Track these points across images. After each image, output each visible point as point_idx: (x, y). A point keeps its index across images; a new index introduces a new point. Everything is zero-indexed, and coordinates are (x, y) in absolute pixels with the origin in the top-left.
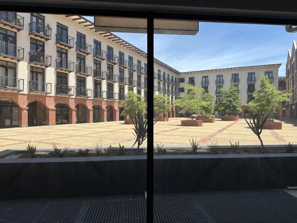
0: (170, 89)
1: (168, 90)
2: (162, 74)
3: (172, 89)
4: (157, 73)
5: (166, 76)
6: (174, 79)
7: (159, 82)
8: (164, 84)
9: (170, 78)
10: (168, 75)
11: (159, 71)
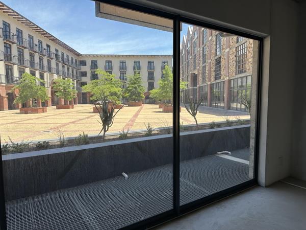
0: (71, 72)
1: (68, 74)
2: (60, 54)
3: (73, 72)
4: (55, 52)
5: (65, 57)
6: (74, 61)
7: (57, 63)
8: (63, 67)
9: (70, 59)
10: (68, 56)
11: (57, 50)
